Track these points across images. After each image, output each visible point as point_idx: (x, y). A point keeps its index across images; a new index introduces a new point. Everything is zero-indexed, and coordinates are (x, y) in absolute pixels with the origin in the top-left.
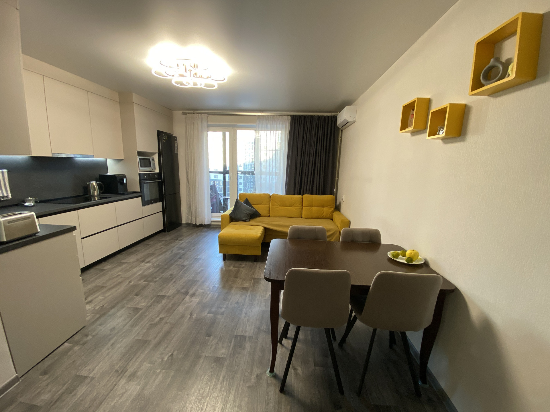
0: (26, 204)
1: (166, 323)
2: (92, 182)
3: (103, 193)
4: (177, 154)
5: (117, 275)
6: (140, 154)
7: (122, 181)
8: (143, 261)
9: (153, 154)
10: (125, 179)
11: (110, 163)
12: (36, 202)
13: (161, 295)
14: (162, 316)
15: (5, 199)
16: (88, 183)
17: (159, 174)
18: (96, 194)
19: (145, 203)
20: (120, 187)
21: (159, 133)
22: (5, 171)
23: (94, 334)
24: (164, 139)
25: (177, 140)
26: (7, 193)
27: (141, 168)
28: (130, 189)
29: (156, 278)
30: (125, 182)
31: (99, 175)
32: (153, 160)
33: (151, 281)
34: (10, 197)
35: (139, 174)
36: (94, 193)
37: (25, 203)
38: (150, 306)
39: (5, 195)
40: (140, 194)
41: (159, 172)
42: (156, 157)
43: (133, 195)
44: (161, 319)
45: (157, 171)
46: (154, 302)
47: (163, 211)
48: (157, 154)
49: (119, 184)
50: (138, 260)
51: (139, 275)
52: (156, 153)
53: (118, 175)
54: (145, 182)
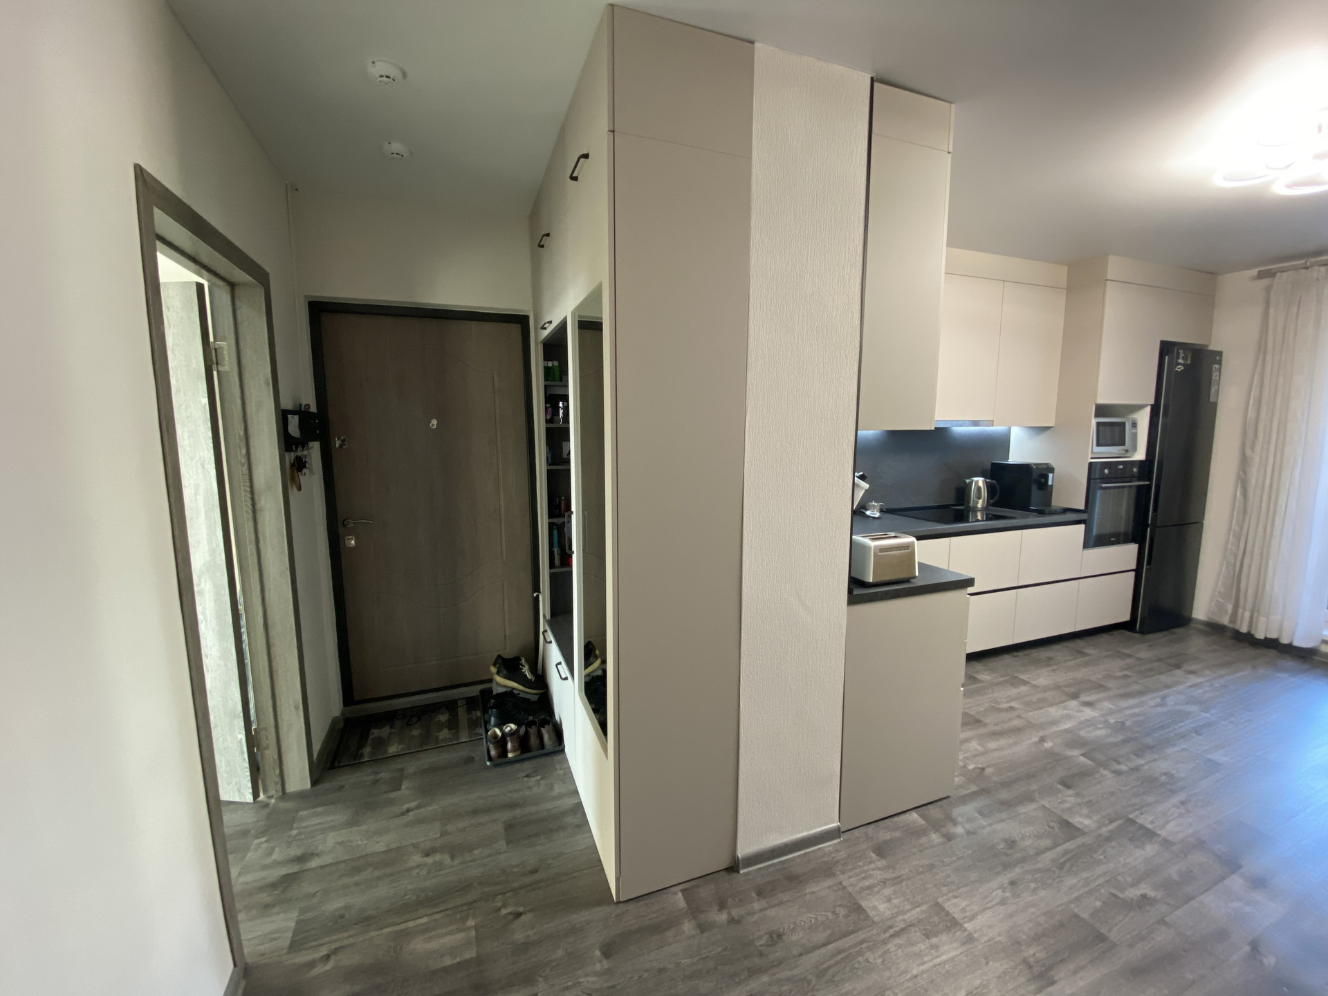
0: (868, 513)
1: (1164, 923)
2: (975, 479)
3: (994, 505)
4: (1215, 405)
5: (1008, 705)
6: (1101, 410)
7: (1043, 480)
8: (1075, 696)
9: (1138, 408)
10: (1050, 477)
11: (1017, 436)
14: (1146, 890)
16: (968, 481)
17: (1146, 465)
18: (979, 505)
19: (1092, 541)
20: (1035, 493)
21: (1166, 349)
23: (968, 827)
25: (1220, 363)
27: (1097, 449)
28: (1058, 501)
29: (1118, 762)
30: (1050, 483)
31: (993, 464)
32: (1134, 425)
33: (1103, 765)
35: (1091, 464)
36: (977, 503)
37: (867, 510)
38: (1109, 839)
40: (1084, 516)
41: (1145, 459)
42: (1143, 419)
43: (1068, 516)
44: (1145, 899)
45: (1140, 455)
46: (1119, 832)
47: (1138, 571)
48: (1148, 409)
49: (1034, 487)
50: (1057, 687)
51: (1066, 731)
52: (1148, 405)
53: (1035, 464)
54: (1104, 485)
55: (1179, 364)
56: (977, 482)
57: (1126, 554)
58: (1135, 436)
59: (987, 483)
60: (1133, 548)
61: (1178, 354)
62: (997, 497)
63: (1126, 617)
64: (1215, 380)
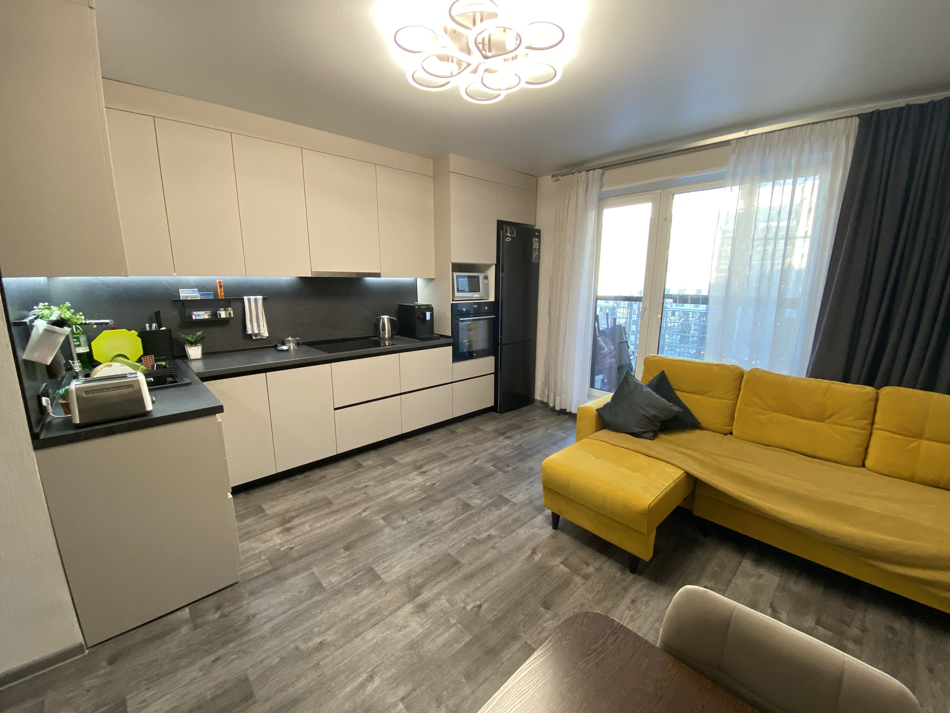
55: (508, 237)
56: (383, 319)
57: (487, 364)
58: (487, 287)
59: (390, 319)
60: (492, 359)
61: (507, 229)
62: (397, 330)
63: (491, 404)
64: (535, 249)
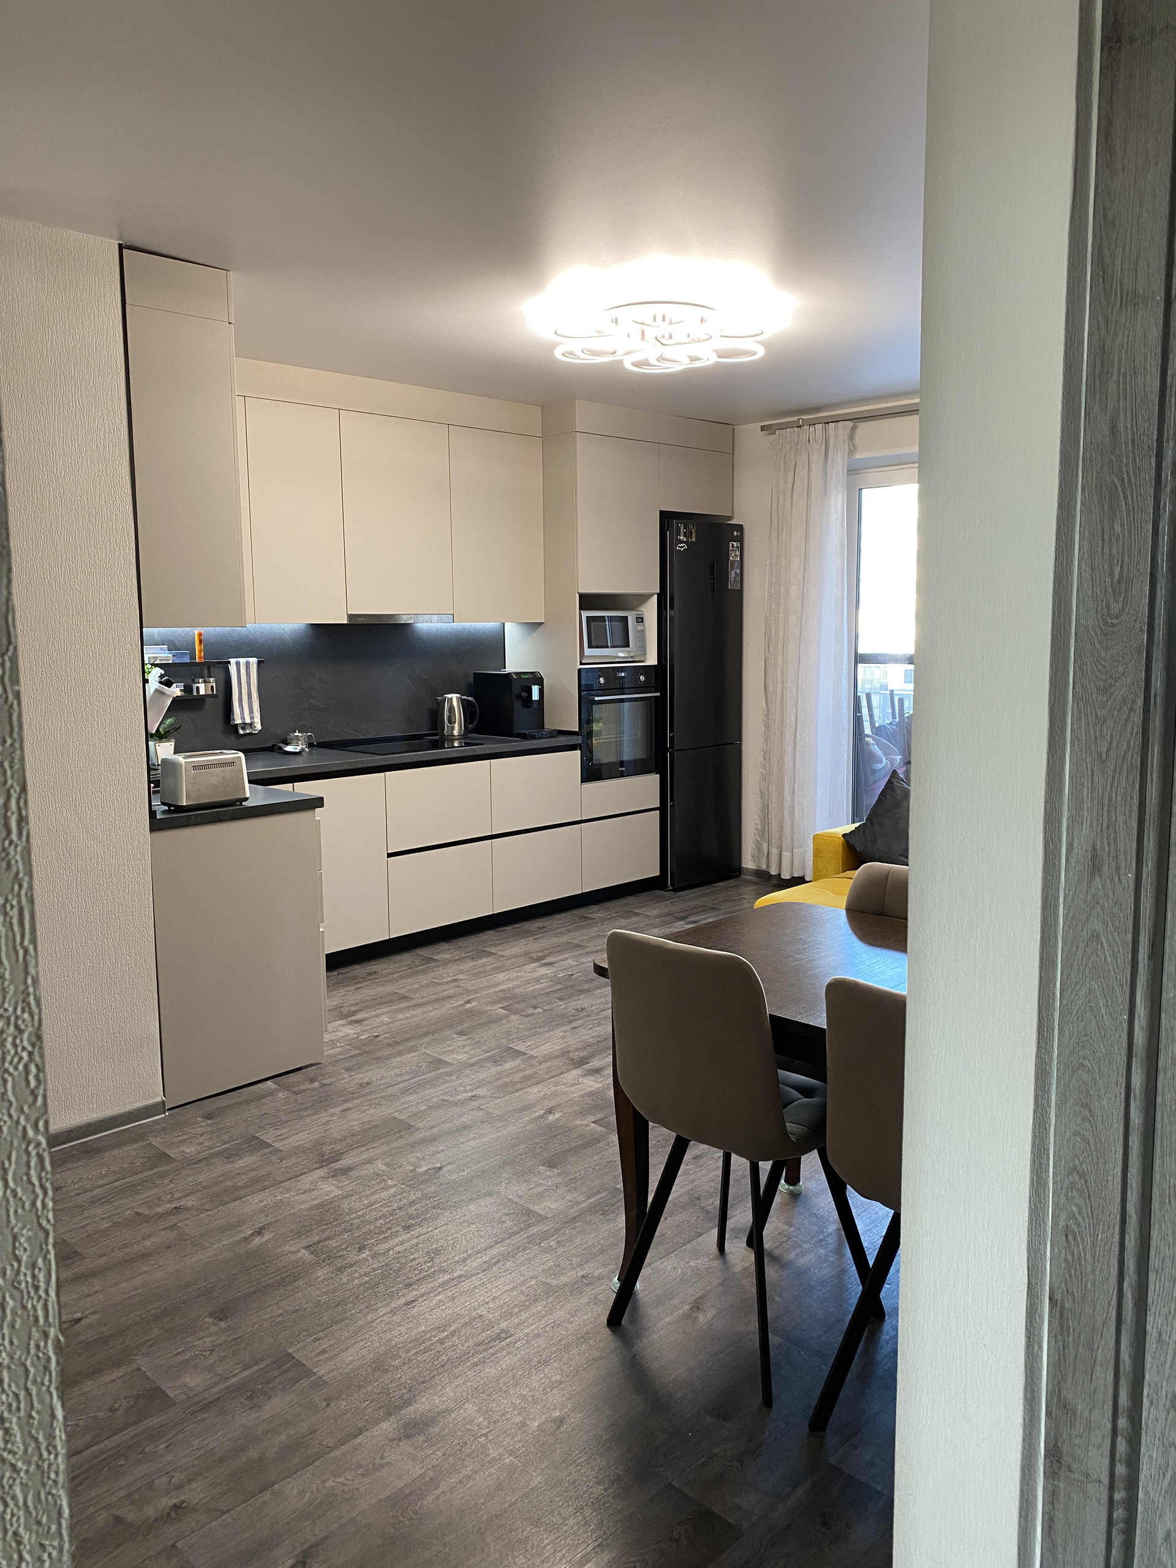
0: (289, 748)
1: (479, 1108)
2: (449, 696)
3: (474, 731)
4: (740, 593)
5: (452, 978)
6: (587, 601)
7: (524, 694)
8: (538, 959)
9: (644, 598)
10: (535, 689)
11: (513, 635)
12: (310, 745)
13: (515, 1048)
14: (479, 1092)
15: (248, 732)
16: (440, 698)
17: (658, 671)
18: (456, 733)
19: (591, 773)
20: (520, 714)
21: (667, 519)
22: (253, 661)
23: (325, 1082)
24: (683, 542)
25: (740, 539)
26: (252, 718)
27: (588, 652)
28: (552, 723)
29: (535, 1007)
30: (535, 696)
31: (475, 674)
32: (640, 620)
33: (517, 1012)
34: (259, 727)
35: (580, 670)
36: (453, 729)
37: (287, 744)
38: (472, 1065)
39: (248, 721)
40: (578, 740)
41: (655, 663)
42: (650, 610)
43: (560, 742)
44: (474, 1098)
45: (652, 660)
46: (487, 1059)
47: (662, 809)
48: (656, 596)
49: (518, 704)
50: (526, 954)
51: (503, 991)
52: (654, 594)
53: (517, 674)
54: (597, 699)
55: (680, 542)
56: (450, 700)
57: (646, 788)
58: (642, 635)
59: (462, 701)
60: (655, 778)
61: (678, 528)
62: (475, 723)
64: (733, 562)
